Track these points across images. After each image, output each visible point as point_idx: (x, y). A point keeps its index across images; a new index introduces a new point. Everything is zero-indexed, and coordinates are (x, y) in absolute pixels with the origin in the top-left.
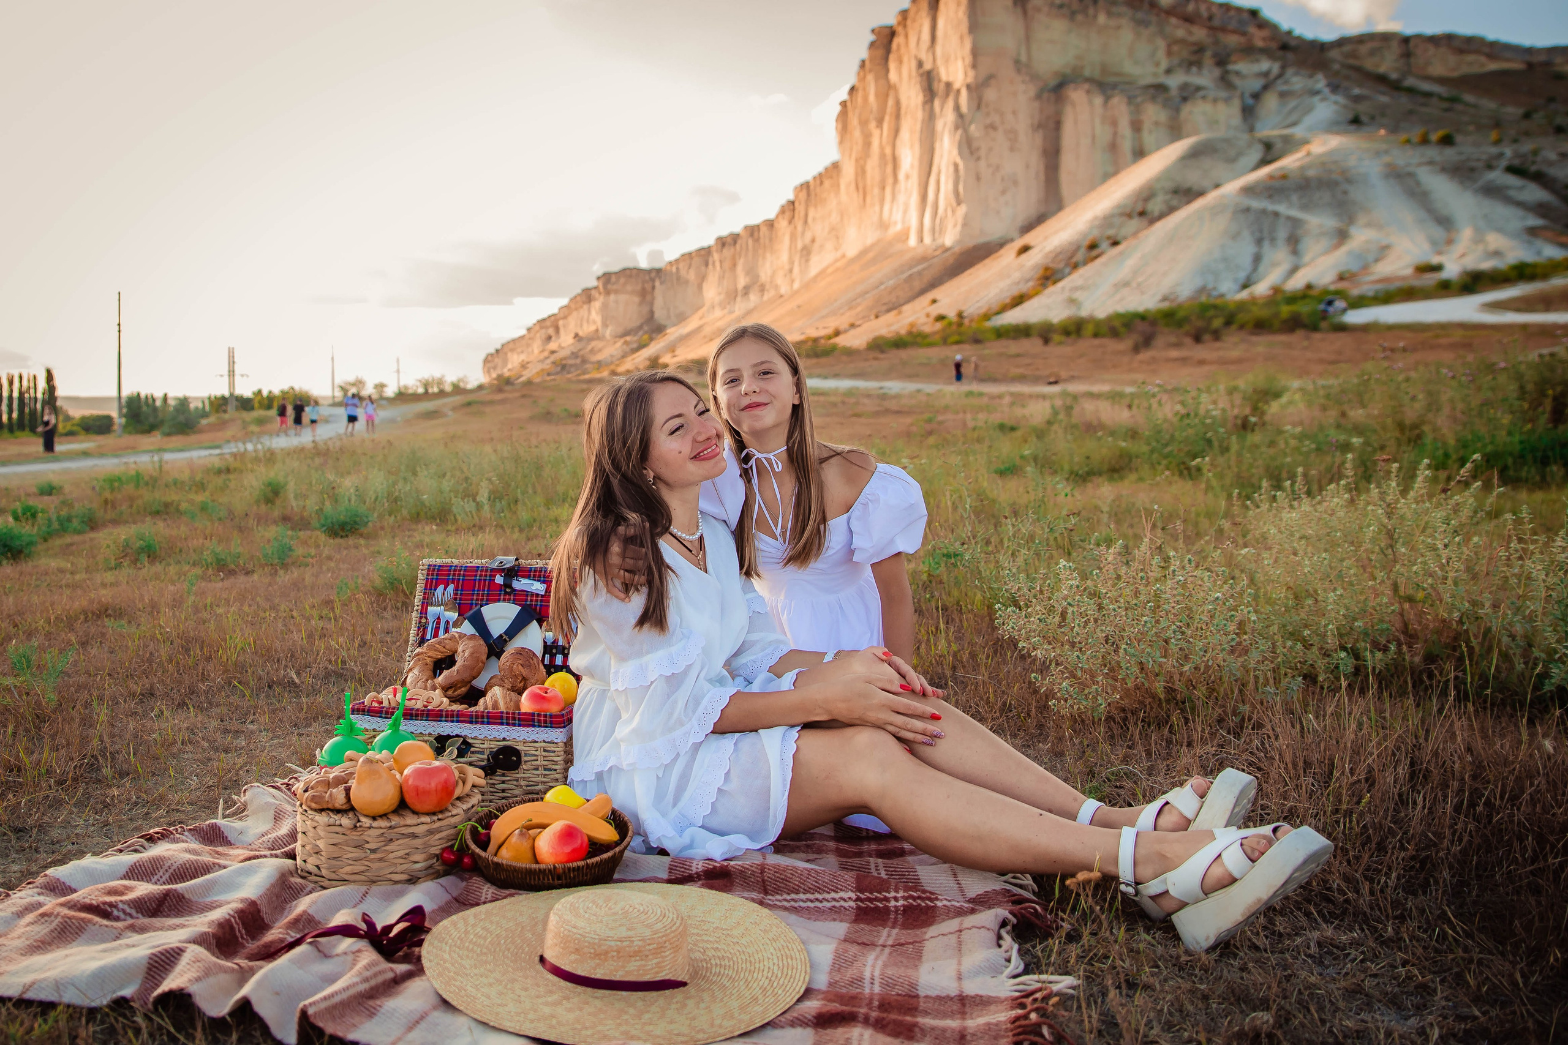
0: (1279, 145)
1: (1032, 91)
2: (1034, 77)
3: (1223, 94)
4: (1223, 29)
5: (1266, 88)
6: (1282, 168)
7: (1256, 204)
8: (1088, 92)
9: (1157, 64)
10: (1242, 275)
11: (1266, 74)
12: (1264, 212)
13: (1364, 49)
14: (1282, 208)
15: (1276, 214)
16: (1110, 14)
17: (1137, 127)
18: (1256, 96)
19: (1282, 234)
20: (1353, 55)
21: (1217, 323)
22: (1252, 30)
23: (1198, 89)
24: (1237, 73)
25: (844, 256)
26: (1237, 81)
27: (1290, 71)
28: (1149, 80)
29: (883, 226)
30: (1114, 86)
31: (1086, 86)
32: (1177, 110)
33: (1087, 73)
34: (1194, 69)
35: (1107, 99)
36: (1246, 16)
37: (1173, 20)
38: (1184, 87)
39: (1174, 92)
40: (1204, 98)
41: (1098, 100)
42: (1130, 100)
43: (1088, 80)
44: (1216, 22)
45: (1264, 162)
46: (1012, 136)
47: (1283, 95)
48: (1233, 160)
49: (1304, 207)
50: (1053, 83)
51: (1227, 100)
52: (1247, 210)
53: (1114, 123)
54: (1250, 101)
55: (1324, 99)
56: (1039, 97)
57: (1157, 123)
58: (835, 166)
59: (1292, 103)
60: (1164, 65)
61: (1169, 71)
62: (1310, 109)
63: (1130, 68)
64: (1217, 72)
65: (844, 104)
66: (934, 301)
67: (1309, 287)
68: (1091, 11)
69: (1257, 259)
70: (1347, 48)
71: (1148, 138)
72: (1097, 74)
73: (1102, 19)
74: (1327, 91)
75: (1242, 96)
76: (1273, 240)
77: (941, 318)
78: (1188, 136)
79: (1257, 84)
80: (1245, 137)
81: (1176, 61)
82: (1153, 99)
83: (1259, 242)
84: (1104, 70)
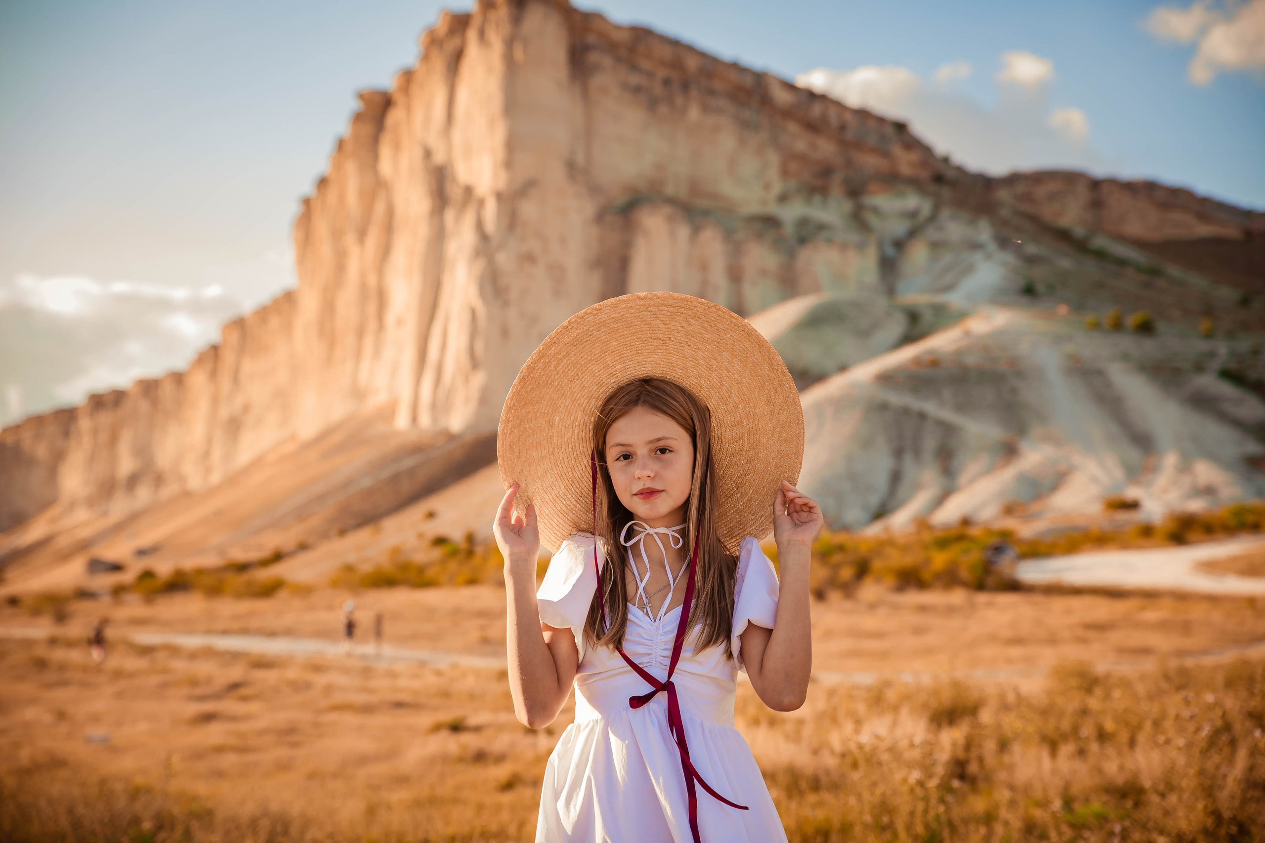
0: (928, 317)
1: (589, 208)
2: (594, 189)
3: (853, 237)
4: (858, 145)
5: (913, 233)
6: (931, 352)
7: (897, 399)
8: (670, 219)
9: (767, 187)
10: (874, 500)
11: (913, 215)
12: (906, 411)
13: (1041, 191)
14: (930, 407)
15: (922, 416)
16: (705, 109)
17: (735, 276)
18: (900, 245)
19: (930, 443)
20: (1027, 197)
21: (846, 573)
22: (897, 150)
23: (822, 227)
24: (876, 211)
25: (293, 437)
26: (873, 220)
27: (945, 213)
28: (753, 208)
29: (358, 393)
30: (706, 213)
31: (667, 210)
32: (791, 255)
33: (670, 189)
34: (817, 199)
35: (696, 230)
36: (890, 131)
37: (792, 127)
38: (803, 223)
39: (789, 230)
40: (830, 241)
41: (683, 232)
42: (728, 235)
43: (671, 201)
44: (850, 135)
45: (908, 339)
46: (557, 272)
47: (936, 246)
48: (865, 334)
49: (961, 407)
50: (621, 200)
51: (861, 247)
52: (883, 407)
53: (704, 267)
54: (890, 251)
55: (989, 257)
56: (600, 218)
57: (763, 272)
58: (288, 299)
59: (947, 258)
60: (777, 187)
61: (783, 198)
62: (969, 269)
63: (728, 188)
64: (847, 206)
65: (307, 202)
66: (431, 515)
67: (966, 522)
68: (679, 101)
69: (896, 478)
70: (1020, 188)
71: (752, 293)
72: (682, 193)
73: (694, 113)
74: (992, 246)
75: (880, 245)
76: (917, 453)
77: (440, 541)
78: (806, 293)
79: (899, 228)
80: (882, 302)
81: (793, 184)
82: (759, 236)
83: (899, 453)
84: (695, 188)
